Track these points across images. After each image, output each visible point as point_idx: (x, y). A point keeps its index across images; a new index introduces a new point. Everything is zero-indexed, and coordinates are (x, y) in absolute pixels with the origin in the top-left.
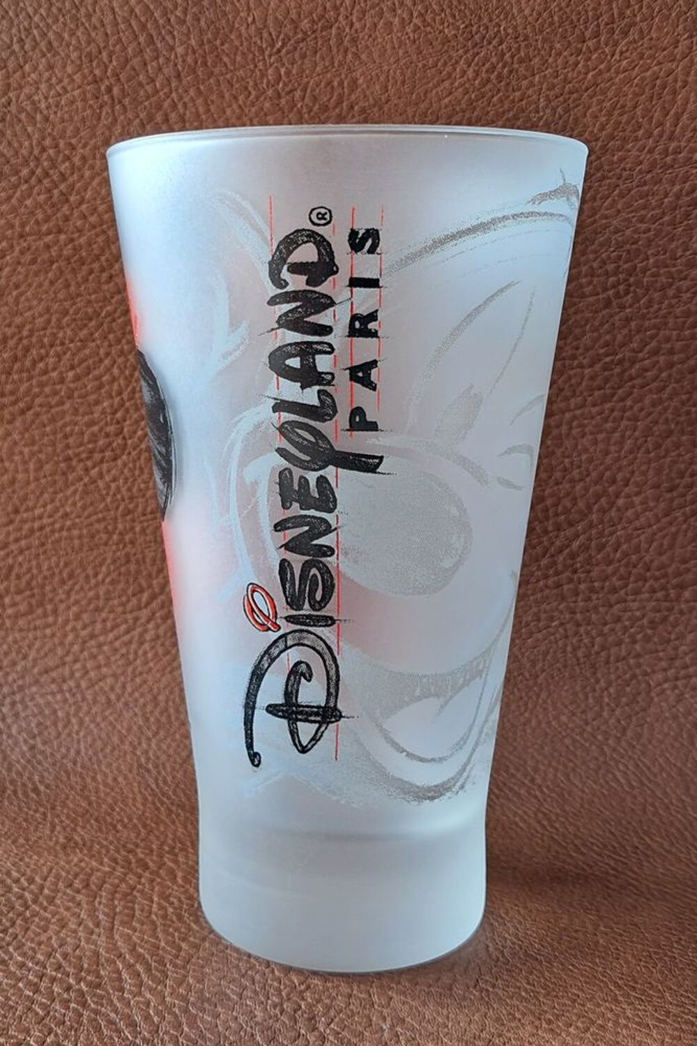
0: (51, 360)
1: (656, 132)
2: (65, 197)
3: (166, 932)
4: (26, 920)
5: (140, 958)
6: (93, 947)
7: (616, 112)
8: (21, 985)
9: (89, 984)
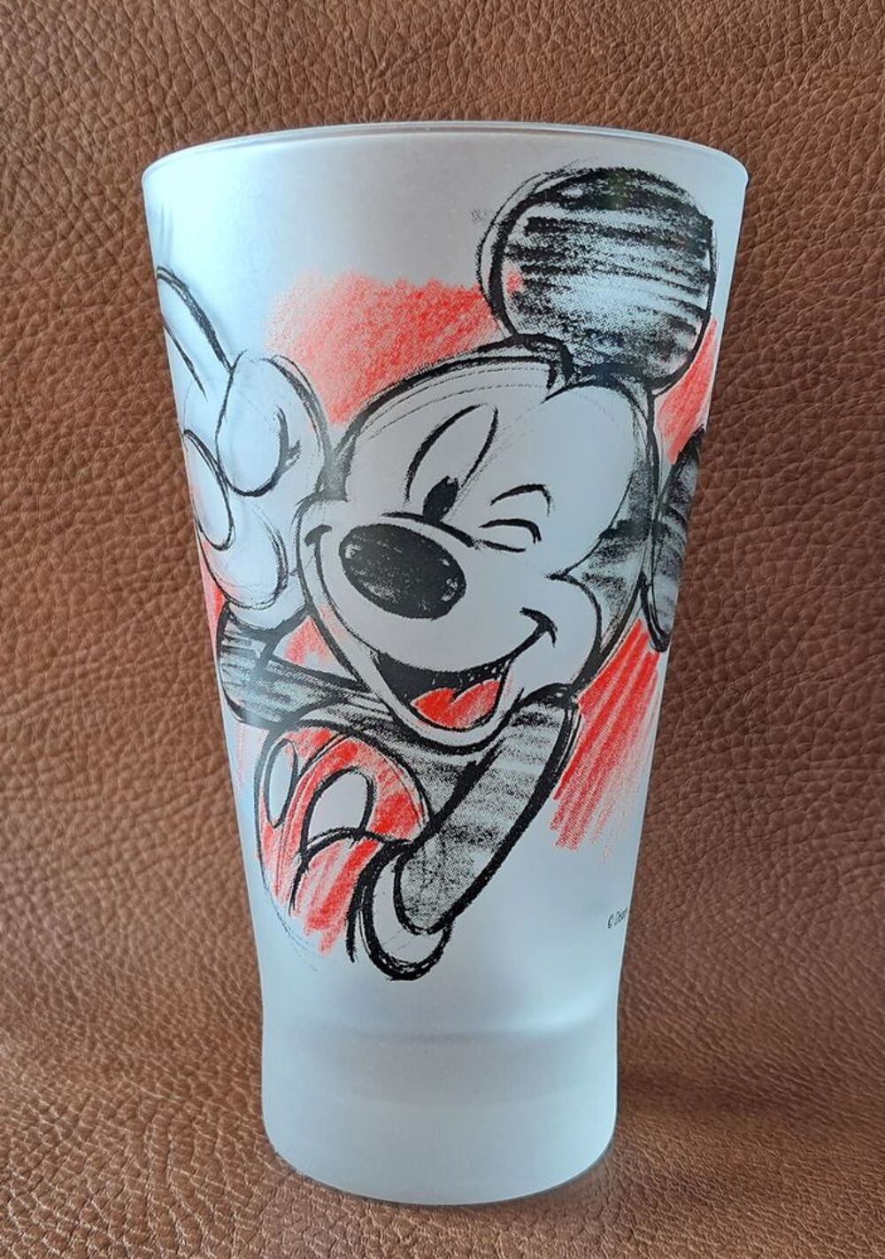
0: (96, 465)
1: (854, 180)
2: (112, 258)
3: (233, 1174)
4: (54, 1159)
5: (199, 1206)
6: (139, 1193)
7: (804, 156)
8: (45, 1240)
9: (133, 1239)
